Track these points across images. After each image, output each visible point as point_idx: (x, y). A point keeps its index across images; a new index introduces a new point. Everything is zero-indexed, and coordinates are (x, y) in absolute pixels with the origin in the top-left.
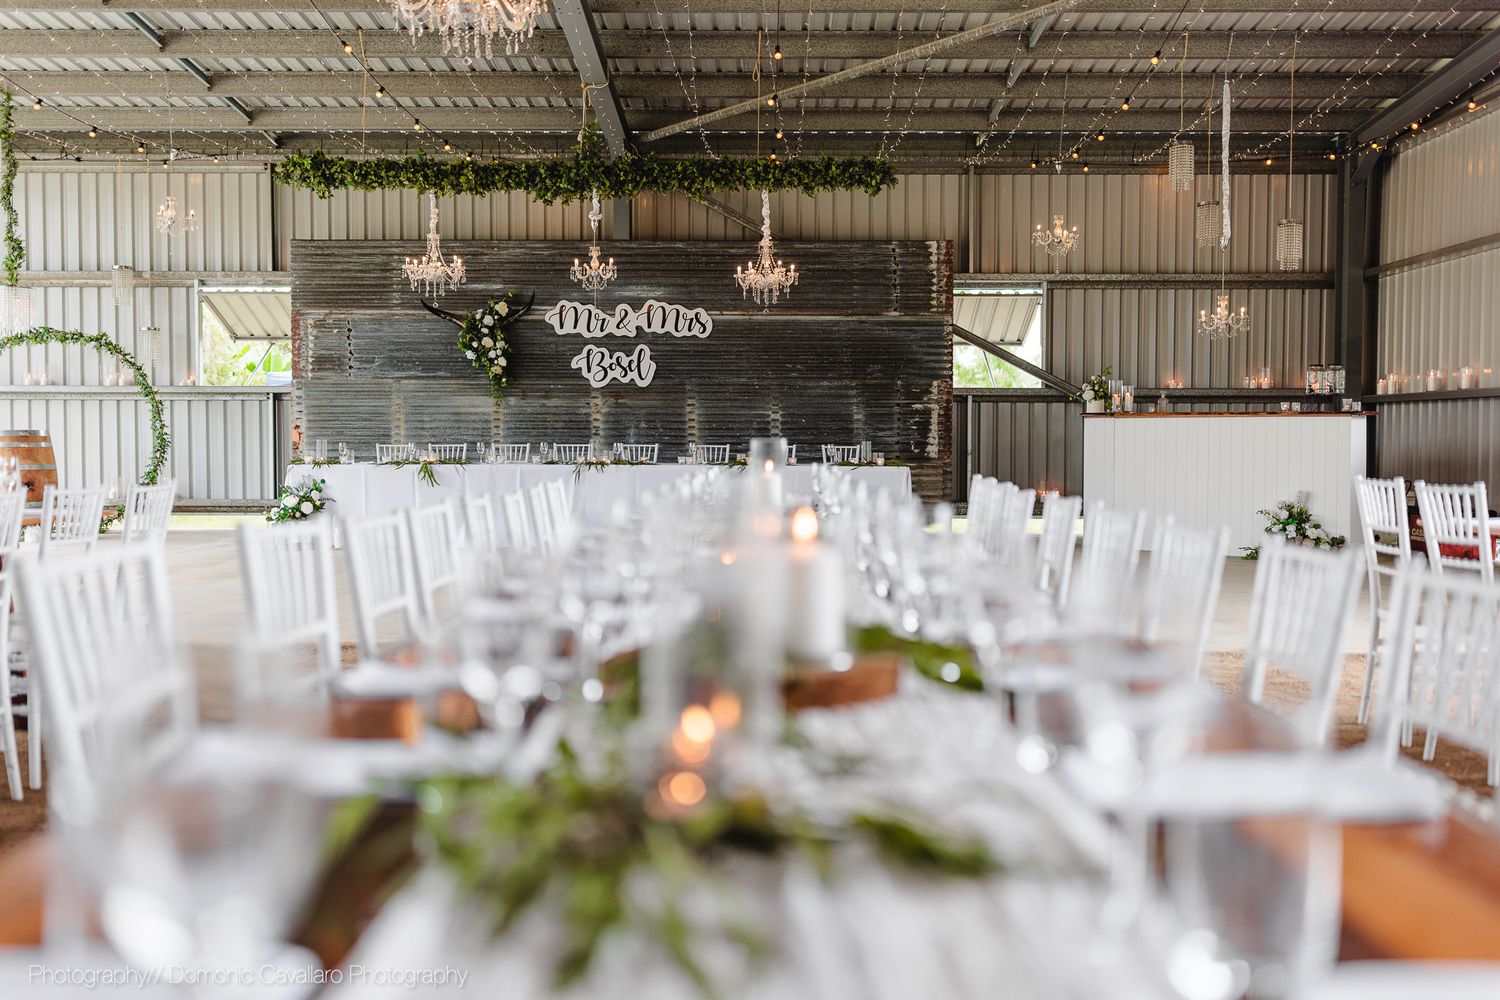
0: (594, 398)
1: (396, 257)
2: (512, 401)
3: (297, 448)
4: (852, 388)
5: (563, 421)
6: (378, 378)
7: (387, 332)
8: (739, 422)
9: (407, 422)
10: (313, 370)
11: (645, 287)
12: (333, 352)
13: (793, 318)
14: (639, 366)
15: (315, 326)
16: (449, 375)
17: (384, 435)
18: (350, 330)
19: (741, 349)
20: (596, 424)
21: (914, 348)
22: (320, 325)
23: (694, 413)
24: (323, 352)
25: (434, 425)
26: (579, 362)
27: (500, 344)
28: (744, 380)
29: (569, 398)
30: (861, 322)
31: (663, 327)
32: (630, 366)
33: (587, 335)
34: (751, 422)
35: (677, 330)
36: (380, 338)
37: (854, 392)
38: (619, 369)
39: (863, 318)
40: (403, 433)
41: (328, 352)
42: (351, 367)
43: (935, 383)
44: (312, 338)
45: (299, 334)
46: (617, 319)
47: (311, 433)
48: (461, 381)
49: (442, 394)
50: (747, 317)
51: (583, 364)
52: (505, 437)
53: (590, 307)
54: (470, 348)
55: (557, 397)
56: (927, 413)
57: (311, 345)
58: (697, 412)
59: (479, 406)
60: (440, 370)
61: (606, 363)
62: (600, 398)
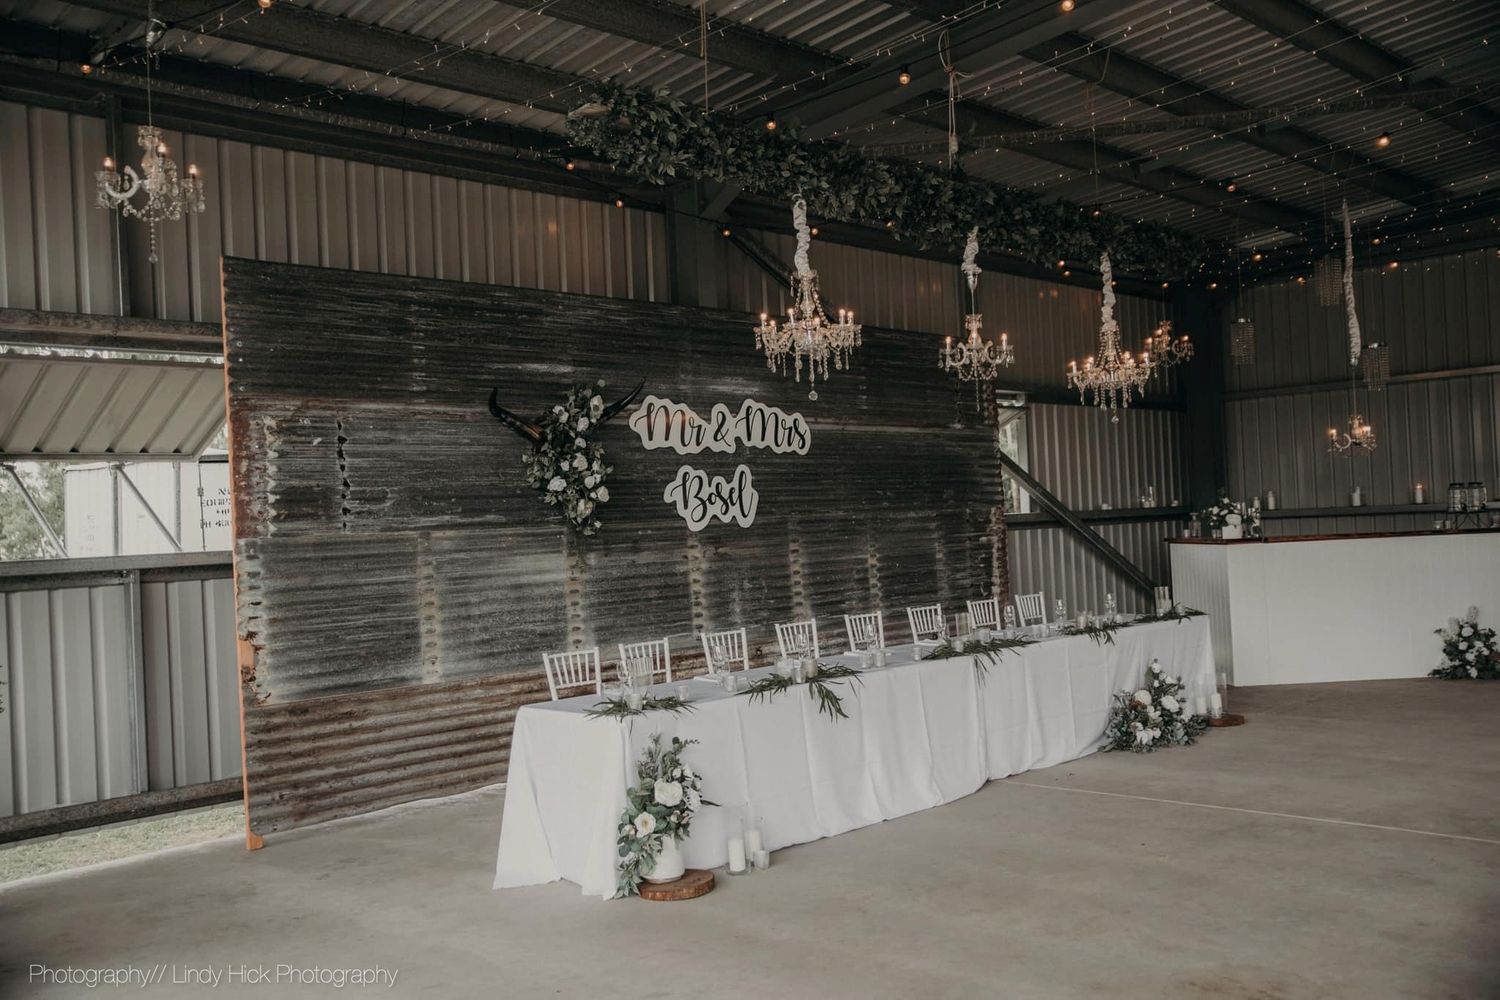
0: (692, 547)
1: (414, 308)
2: (592, 559)
3: (253, 679)
4: (933, 520)
5: (657, 588)
6: (390, 529)
7: (407, 443)
8: (842, 572)
9: (441, 608)
10: (276, 519)
11: (740, 380)
12: (313, 483)
13: (880, 429)
14: (740, 496)
15: (279, 431)
16: (503, 519)
17: (408, 636)
18: (342, 440)
19: (838, 470)
20: (695, 588)
21: (976, 468)
22: (286, 429)
23: (797, 564)
24: (295, 482)
25: (485, 609)
26: (672, 494)
27: (596, 466)
28: (841, 513)
29: (663, 549)
30: (937, 436)
31: (763, 439)
32: (731, 497)
33: (681, 451)
34: (852, 570)
35: (777, 445)
36: (393, 456)
37: (933, 525)
38: (719, 502)
39: (937, 430)
40: (438, 628)
41: (305, 483)
42: (346, 511)
43: (993, 510)
44: (272, 454)
45: (248, 448)
46: (714, 426)
47: (279, 645)
48: (521, 530)
49: (494, 554)
50: (840, 427)
51: (678, 496)
52: (585, 621)
53: (683, 406)
54: (558, 472)
55: (648, 549)
56: (989, 546)
57: (272, 470)
58: (802, 560)
59: (549, 571)
60: (489, 512)
61: (704, 495)
62: (700, 546)
